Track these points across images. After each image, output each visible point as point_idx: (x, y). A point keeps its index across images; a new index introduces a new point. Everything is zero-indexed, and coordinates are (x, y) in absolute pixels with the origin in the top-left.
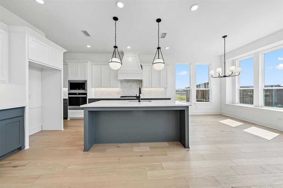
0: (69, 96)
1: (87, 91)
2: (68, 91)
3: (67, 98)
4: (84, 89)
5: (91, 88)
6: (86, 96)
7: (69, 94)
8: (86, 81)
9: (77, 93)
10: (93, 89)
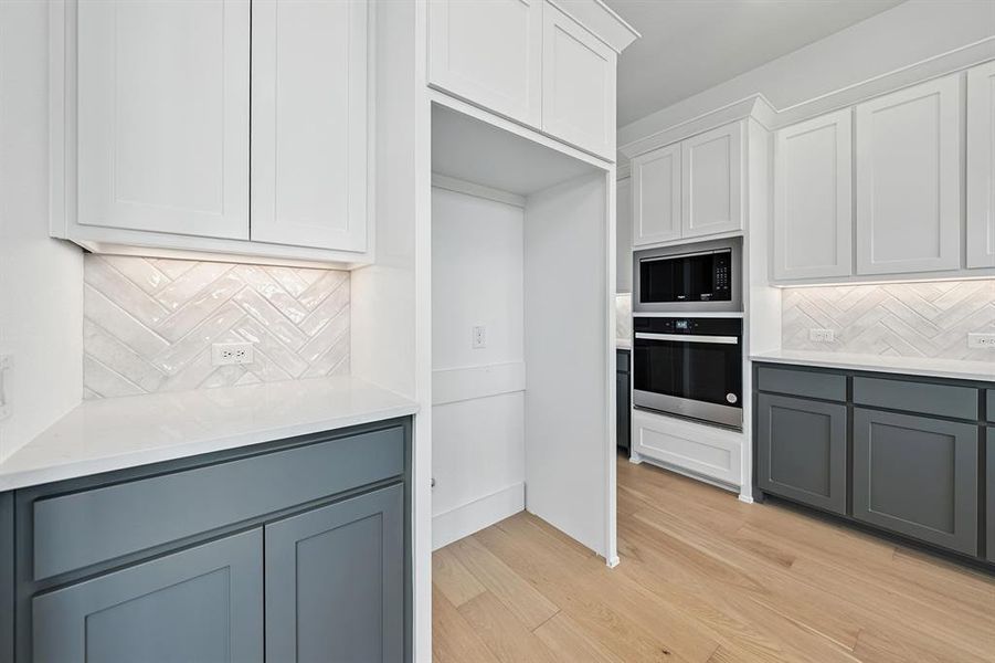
0: (639, 335)
1: (740, 309)
2: (634, 310)
3: (628, 344)
4: (725, 295)
5: (768, 288)
6: (733, 340)
7: (640, 325)
8: (738, 241)
9: (682, 319)
10: (776, 294)
